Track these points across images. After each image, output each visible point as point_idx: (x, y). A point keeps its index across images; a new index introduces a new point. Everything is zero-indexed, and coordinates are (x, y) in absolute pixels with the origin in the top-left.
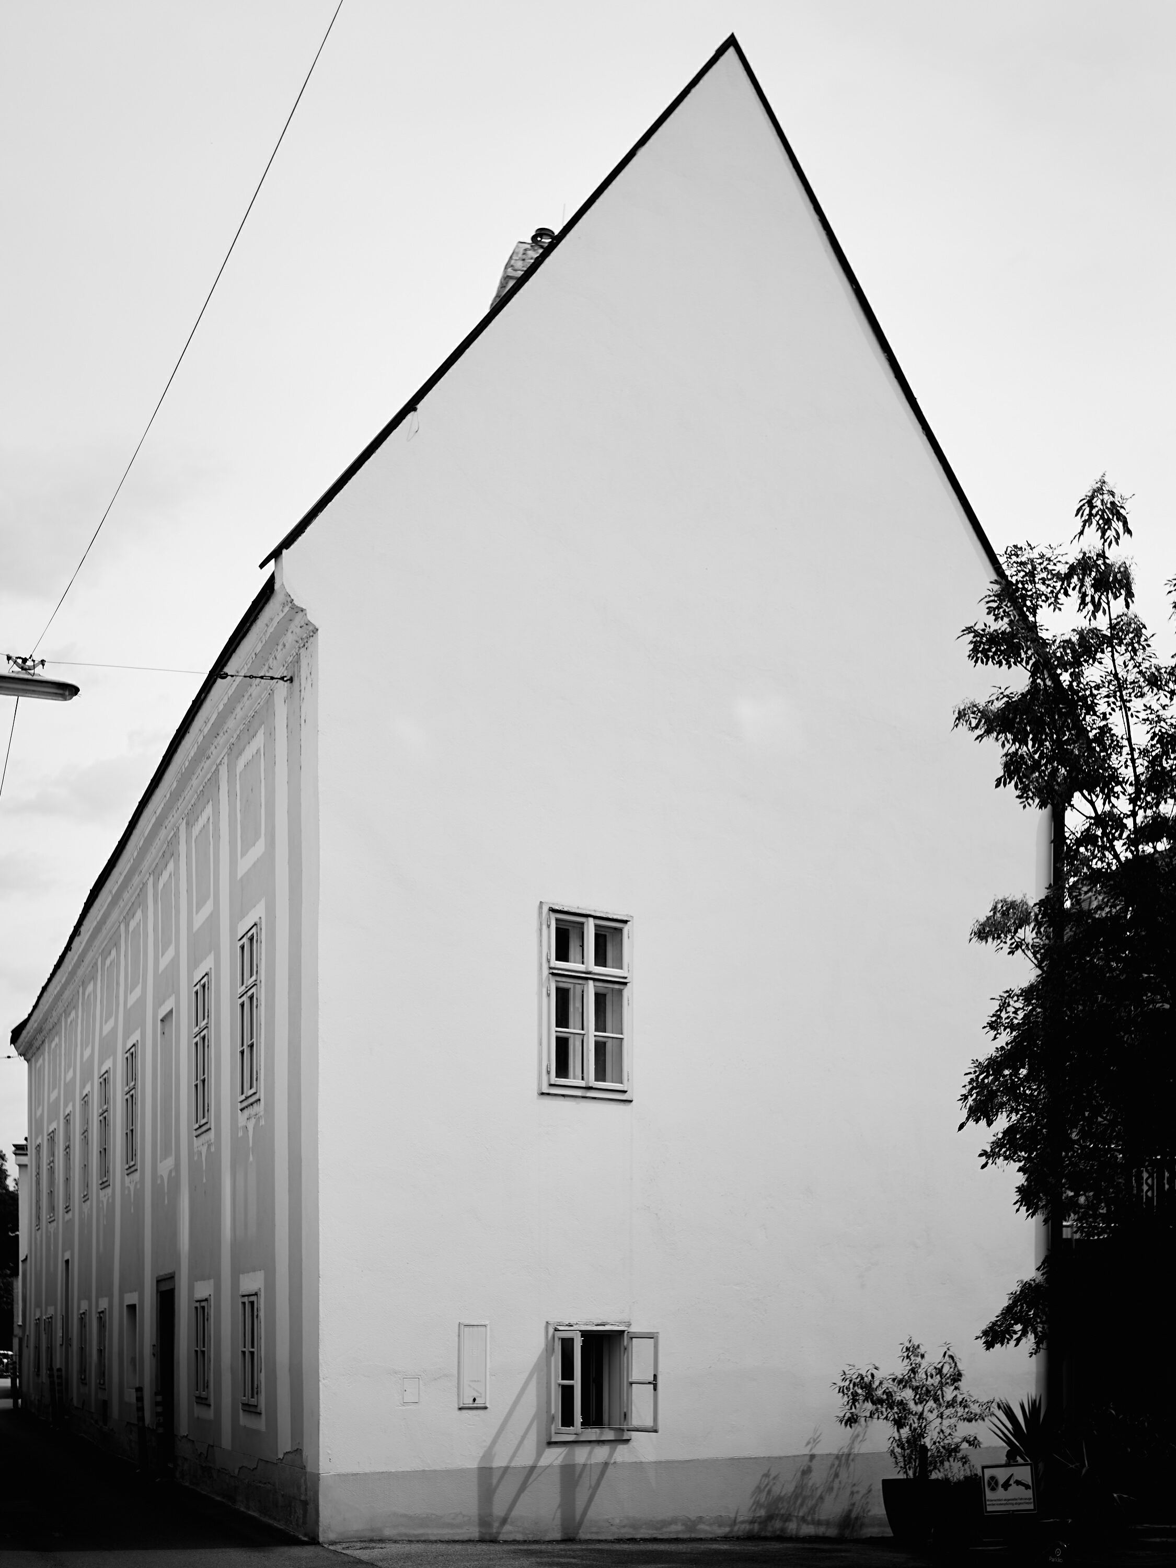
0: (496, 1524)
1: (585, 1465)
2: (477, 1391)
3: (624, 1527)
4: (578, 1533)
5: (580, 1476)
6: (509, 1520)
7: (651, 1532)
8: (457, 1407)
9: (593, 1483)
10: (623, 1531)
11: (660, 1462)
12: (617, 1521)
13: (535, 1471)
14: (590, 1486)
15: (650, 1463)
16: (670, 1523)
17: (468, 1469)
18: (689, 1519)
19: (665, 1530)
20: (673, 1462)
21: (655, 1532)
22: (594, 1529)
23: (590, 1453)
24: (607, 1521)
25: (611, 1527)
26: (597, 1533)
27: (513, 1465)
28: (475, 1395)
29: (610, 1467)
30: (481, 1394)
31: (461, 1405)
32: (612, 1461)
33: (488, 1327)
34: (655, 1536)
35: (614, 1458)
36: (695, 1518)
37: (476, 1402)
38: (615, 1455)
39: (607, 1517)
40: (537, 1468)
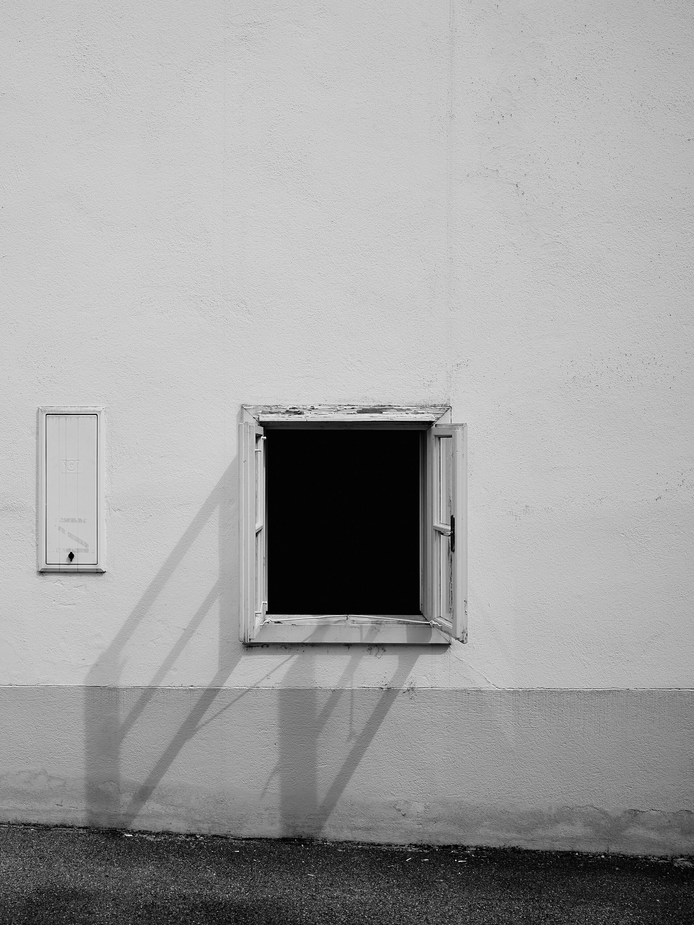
0: (126, 799)
1: (336, 693)
2: (78, 540)
3: (435, 820)
4: (320, 828)
5: (326, 714)
6: (155, 792)
7: (503, 835)
8: (34, 568)
9: (359, 728)
10: (433, 828)
11: (529, 692)
12: (419, 808)
13: (217, 698)
14: (352, 734)
15: (501, 693)
16: (555, 820)
17: (59, 687)
18: (605, 813)
19: (541, 832)
20: (561, 693)
21: (515, 835)
22: (360, 822)
23: (351, 669)
24: (394, 806)
25: (403, 820)
26: (368, 829)
27: (164, 684)
28: (73, 547)
29: (400, 697)
30: (86, 546)
31: (43, 566)
32: (406, 687)
33: (102, 417)
34: (514, 844)
35: (409, 679)
36: (619, 814)
37: (75, 561)
38: (411, 674)
39: (392, 798)
40: (219, 693)
